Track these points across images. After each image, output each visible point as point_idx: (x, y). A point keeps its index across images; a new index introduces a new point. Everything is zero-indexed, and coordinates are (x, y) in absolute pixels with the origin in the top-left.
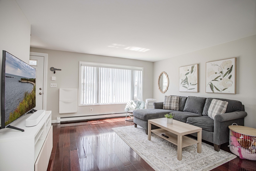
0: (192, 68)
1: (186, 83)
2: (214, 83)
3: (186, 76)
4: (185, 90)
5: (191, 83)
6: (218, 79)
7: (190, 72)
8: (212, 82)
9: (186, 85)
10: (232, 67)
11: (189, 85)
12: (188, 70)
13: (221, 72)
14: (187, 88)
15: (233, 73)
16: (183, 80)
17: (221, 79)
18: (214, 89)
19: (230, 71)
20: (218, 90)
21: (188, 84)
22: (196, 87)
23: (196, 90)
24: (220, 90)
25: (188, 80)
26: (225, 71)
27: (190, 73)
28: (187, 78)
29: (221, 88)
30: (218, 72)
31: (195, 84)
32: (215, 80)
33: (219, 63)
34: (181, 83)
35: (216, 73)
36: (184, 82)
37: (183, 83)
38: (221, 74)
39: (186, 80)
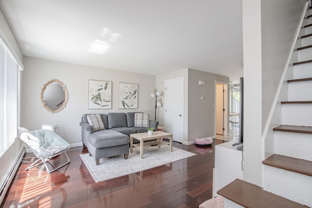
0: (106, 84)
1: (99, 99)
2: (126, 101)
3: (98, 91)
4: (98, 107)
5: (104, 100)
6: (128, 98)
7: (104, 88)
8: (124, 100)
9: (99, 102)
10: (136, 91)
11: (102, 102)
12: (101, 86)
13: (130, 93)
14: (99, 104)
15: (136, 95)
16: (94, 96)
17: (130, 98)
18: (125, 105)
19: (135, 93)
20: (128, 106)
21: (101, 101)
22: (110, 103)
23: (110, 107)
25: (101, 96)
26: (132, 93)
27: (103, 90)
28: (99, 94)
29: (130, 105)
30: (128, 93)
31: (109, 101)
32: (126, 98)
33: (129, 86)
34: (91, 99)
35: (127, 93)
36: (96, 98)
37: (94, 99)
39: (98, 96)
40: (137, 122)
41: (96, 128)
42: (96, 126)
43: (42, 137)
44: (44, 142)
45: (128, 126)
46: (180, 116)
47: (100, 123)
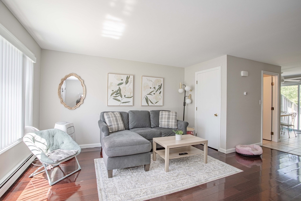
0: (128, 78)
1: (119, 95)
2: (149, 97)
3: (119, 86)
4: (118, 103)
5: (125, 96)
6: (152, 94)
7: (125, 83)
8: (148, 96)
9: (119, 98)
10: (161, 85)
11: (123, 98)
12: (122, 80)
13: (155, 88)
14: (119, 101)
15: (162, 90)
16: (114, 91)
17: (154, 94)
18: (149, 102)
19: (160, 88)
20: (152, 103)
21: (121, 97)
22: (131, 100)
23: (131, 104)
24: (154, 103)
25: (121, 92)
26: (157, 87)
27: (124, 84)
28: (120, 89)
29: (154, 101)
30: (152, 87)
31: (131, 97)
32: (150, 94)
33: (154, 79)
34: (111, 95)
35: (151, 88)
36: (116, 93)
37: (114, 95)
38: (154, 89)
39: (119, 92)
40: (162, 122)
41: (114, 129)
42: (113, 126)
43: (51, 138)
44: (53, 144)
45: (152, 127)
46: (216, 115)
47: (119, 123)
